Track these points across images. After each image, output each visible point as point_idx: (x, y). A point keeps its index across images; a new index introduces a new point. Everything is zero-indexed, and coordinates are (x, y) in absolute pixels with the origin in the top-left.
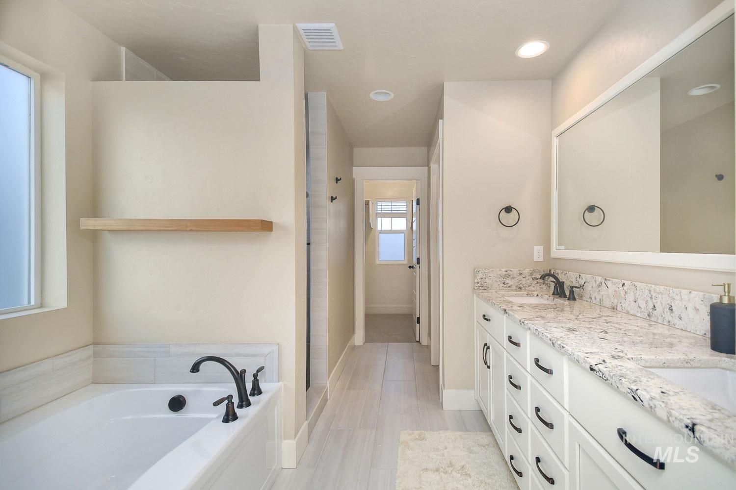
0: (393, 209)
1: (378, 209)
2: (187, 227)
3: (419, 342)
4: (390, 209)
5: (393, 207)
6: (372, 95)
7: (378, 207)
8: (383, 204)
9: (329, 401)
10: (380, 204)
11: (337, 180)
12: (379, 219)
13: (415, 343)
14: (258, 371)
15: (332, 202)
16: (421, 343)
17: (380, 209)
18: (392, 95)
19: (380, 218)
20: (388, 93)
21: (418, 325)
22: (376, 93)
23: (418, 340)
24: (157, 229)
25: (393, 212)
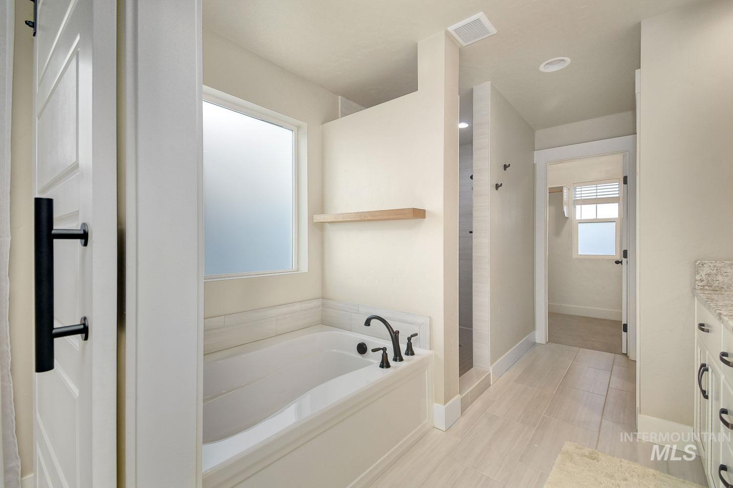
0: (598, 194)
1: (577, 196)
2: (366, 217)
3: (626, 355)
4: (595, 194)
5: (598, 191)
6: (542, 68)
7: (577, 193)
8: (583, 189)
9: (491, 387)
10: (580, 190)
11: (505, 167)
12: (578, 207)
13: (620, 356)
14: (412, 336)
15: (497, 190)
16: (628, 357)
17: (580, 196)
18: (568, 60)
19: (580, 206)
20: (562, 60)
21: (624, 334)
22: (547, 64)
23: (624, 351)
24: (349, 219)
25: (598, 197)
